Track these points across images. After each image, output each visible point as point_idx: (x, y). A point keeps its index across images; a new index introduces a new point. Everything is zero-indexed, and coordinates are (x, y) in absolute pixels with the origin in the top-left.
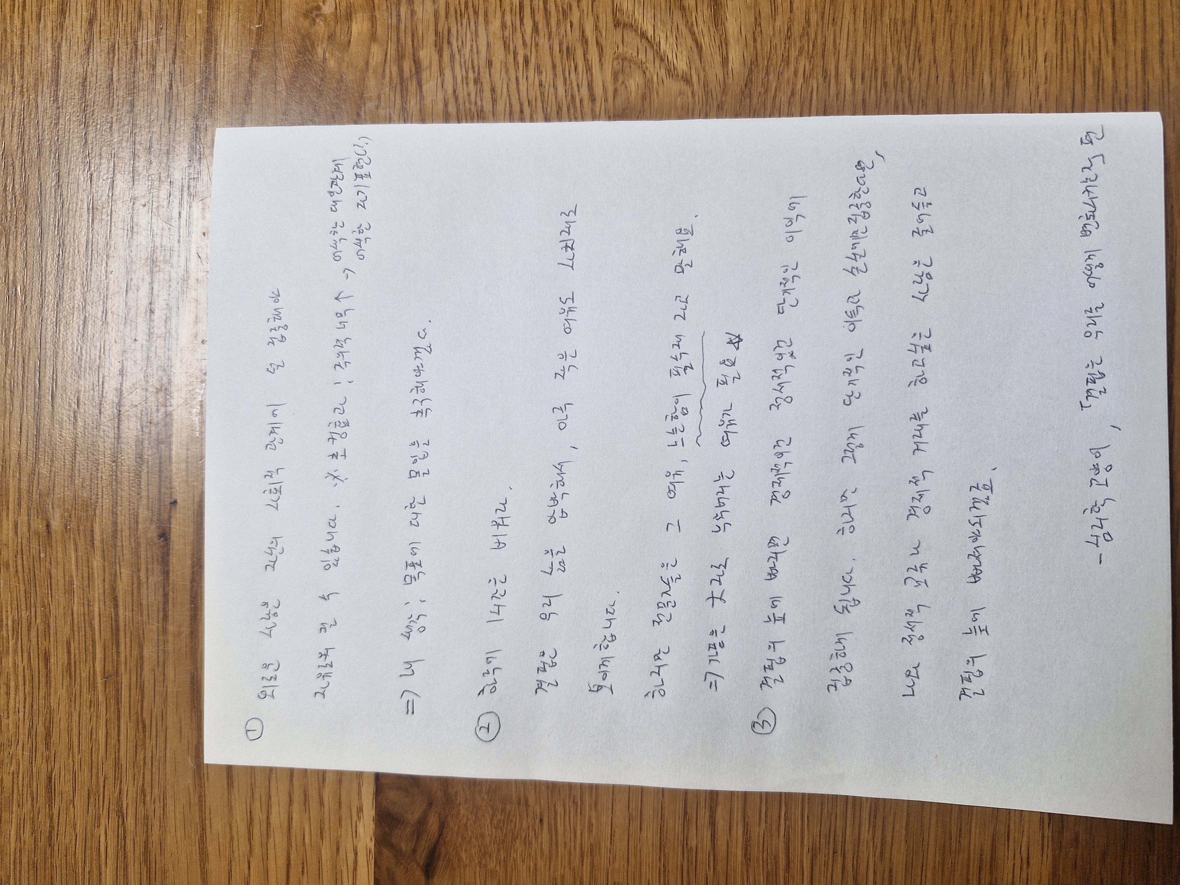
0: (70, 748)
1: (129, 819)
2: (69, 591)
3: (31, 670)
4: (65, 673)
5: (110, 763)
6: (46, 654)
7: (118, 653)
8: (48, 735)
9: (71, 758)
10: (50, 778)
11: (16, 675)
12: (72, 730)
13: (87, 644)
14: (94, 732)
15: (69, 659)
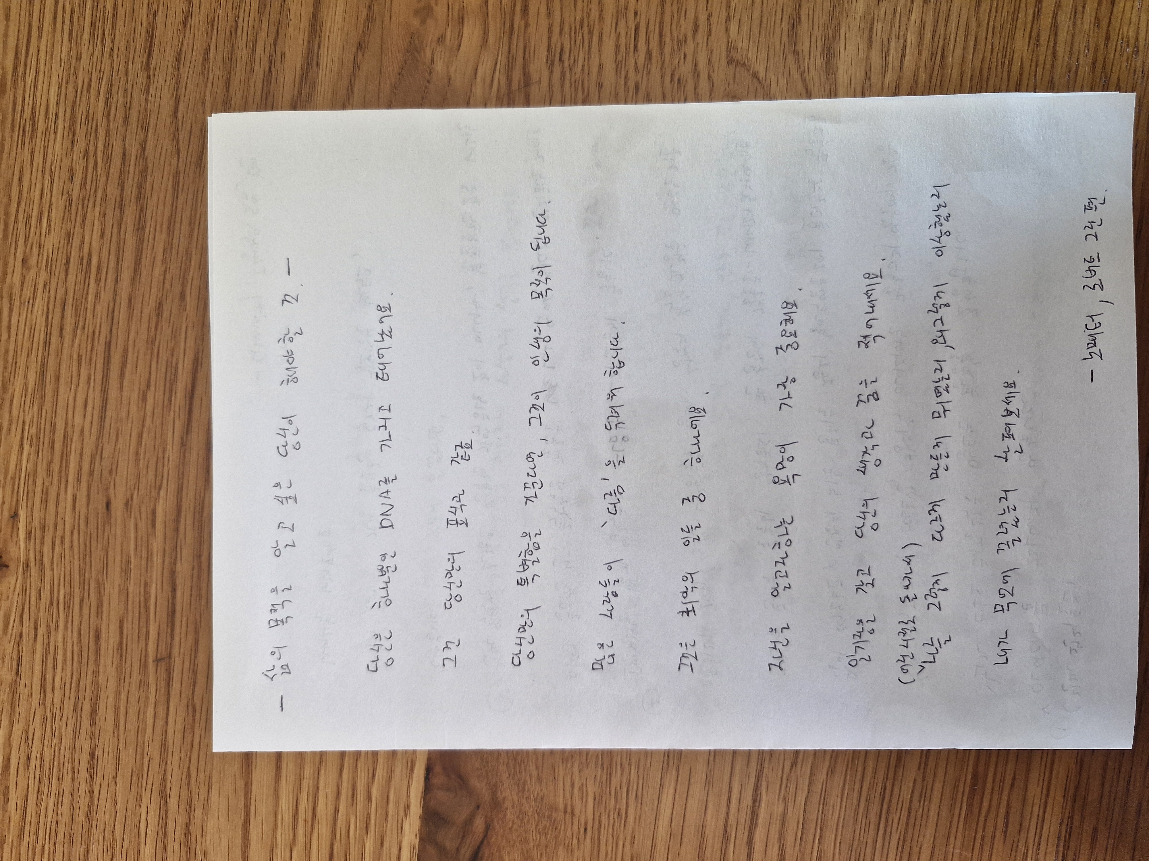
0: (116, 726)
1: (172, 800)
2: (126, 572)
3: (81, 646)
4: (115, 652)
5: (157, 743)
6: (97, 631)
7: (172, 636)
8: (94, 712)
9: (116, 735)
10: (92, 755)
11: (65, 650)
12: (119, 708)
13: (141, 624)
14: (142, 712)
15: (121, 637)
